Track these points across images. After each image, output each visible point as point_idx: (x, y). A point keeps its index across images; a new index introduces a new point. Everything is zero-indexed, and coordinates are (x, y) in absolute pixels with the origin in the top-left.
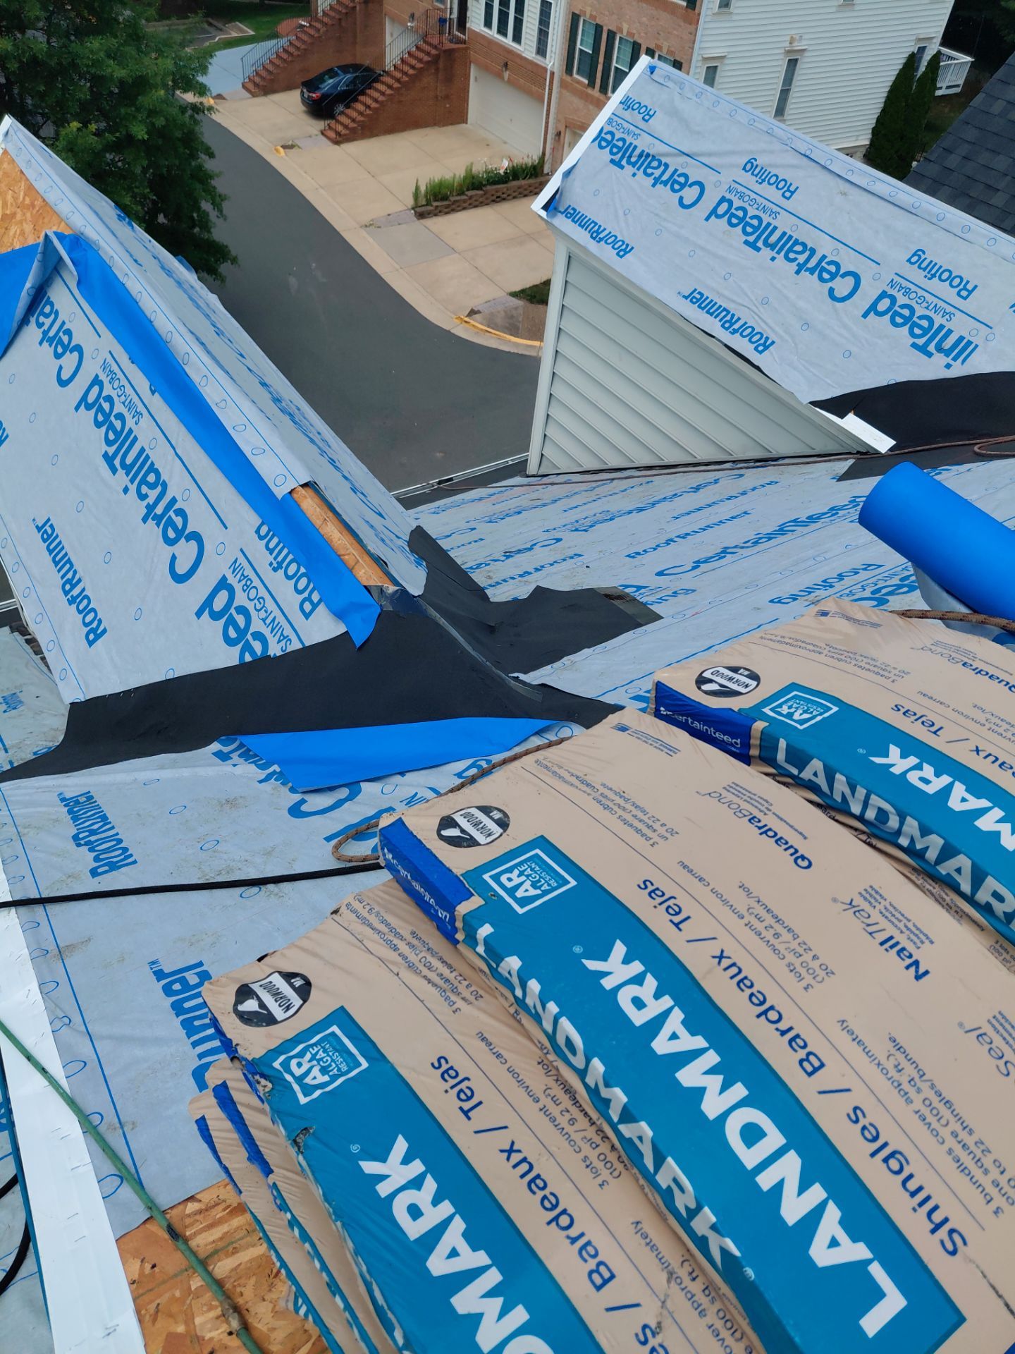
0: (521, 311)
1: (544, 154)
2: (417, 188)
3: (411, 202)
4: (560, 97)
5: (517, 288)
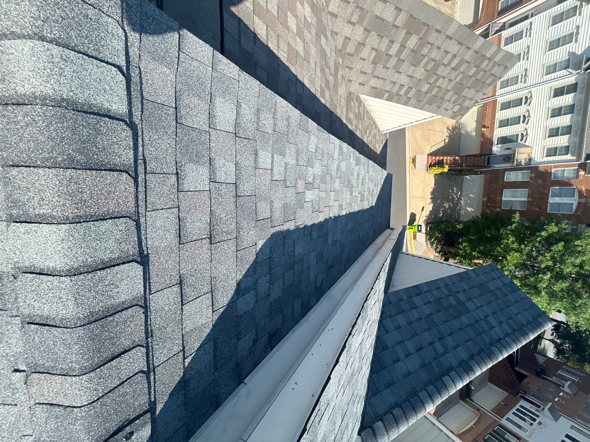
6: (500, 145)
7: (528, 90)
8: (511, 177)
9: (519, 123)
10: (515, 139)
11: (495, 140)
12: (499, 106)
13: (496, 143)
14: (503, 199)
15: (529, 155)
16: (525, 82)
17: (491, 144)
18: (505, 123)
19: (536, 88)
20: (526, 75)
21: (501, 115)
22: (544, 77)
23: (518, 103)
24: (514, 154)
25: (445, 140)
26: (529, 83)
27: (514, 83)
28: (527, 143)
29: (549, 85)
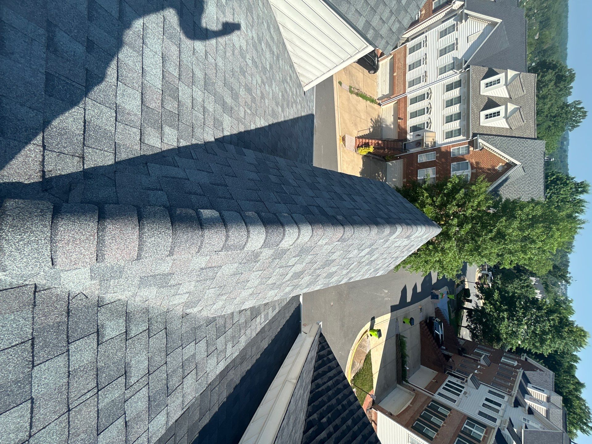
0: (365, 351)
1: (409, 383)
2: (405, 337)
3: (401, 334)
4: (426, 395)
5: (371, 353)
6: (412, 133)
7: (428, 87)
8: (422, 159)
9: (424, 114)
10: (422, 127)
11: (408, 130)
12: (409, 102)
13: (409, 132)
14: (418, 178)
15: (433, 139)
16: (426, 81)
17: (406, 133)
18: (414, 115)
19: (433, 85)
20: (426, 75)
21: (411, 108)
22: (439, 77)
23: (422, 98)
24: (423, 139)
25: (369, 129)
26: (429, 81)
27: (418, 82)
28: (431, 130)
29: (442, 82)
